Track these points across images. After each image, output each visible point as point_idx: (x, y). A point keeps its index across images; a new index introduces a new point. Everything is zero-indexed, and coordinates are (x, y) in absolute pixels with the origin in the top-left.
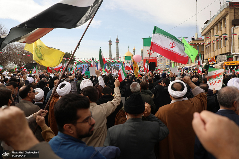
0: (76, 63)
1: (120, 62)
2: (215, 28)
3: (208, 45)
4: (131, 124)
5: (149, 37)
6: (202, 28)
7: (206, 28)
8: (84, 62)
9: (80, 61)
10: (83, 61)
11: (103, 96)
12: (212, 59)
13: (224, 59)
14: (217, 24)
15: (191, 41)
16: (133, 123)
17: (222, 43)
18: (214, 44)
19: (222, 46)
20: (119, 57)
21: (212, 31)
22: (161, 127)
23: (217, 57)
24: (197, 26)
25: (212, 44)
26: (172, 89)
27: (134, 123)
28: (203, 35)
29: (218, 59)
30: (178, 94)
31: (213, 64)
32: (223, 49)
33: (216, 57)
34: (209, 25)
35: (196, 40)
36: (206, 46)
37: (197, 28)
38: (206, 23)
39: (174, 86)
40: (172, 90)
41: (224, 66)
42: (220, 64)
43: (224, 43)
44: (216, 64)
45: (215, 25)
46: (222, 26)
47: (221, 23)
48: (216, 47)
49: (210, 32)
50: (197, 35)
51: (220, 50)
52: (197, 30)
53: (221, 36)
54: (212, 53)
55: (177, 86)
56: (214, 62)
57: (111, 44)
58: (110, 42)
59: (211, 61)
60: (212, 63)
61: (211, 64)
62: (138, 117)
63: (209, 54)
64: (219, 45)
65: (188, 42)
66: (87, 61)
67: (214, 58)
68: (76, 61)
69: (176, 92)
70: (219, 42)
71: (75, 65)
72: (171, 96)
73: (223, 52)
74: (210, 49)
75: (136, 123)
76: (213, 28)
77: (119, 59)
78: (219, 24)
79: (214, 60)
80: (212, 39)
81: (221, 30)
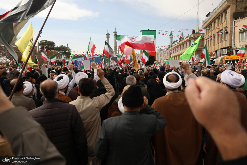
0: (72, 56)
1: (118, 56)
2: (217, 21)
3: (209, 38)
4: (128, 117)
5: (148, 30)
6: (203, 21)
7: (207, 21)
8: (81, 55)
9: (77, 55)
10: (79, 55)
11: (98, 89)
12: (213, 53)
13: (224, 53)
14: (218, 17)
15: (191, 35)
16: (129, 116)
17: (223, 37)
18: (215, 37)
19: (223, 39)
20: (117, 50)
21: (213, 24)
22: (158, 120)
23: (218, 51)
24: (198, 19)
25: (213, 38)
26: (167, 80)
27: (131, 116)
28: (204, 28)
29: (218, 54)
30: (173, 85)
31: (213, 59)
32: (224, 43)
33: (216, 51)
34: (210, 18)
35: (197, 34)
36: (206, 40)
37: (198, 20)
38: (207, 16)
39: (169, 78)
40: (167, 82)
41: (224, 61)
42: (220, 59)
43: (225, 37)
44: (216, 59)
45: (216, 18)
46: (224, 19)
47: (222, 16)
48: (216, 41)
49: (211, 25)
50: (198, 28)
51: (220, 44)
52: (198, 23)
53: (222, 30)
54: (213, 47)
55: (172, 77)
56: (214, 57)
57: (109, 37)
58: (108, 35)
59: (211, 56)
60: (212, 57)
61: (211, 59)
62: (135, 110)
63: (210, 48)
64: (220, 39)
65: (189, 35)
66: (83, 55)
67: (215, 52)
68: (72, 55)
69: (171, 83)
70: (220, 36)
71: (71, 59)
72: (166, 88)
73: (224, 46)
74: (211, 43)
75: (132, 116)
76: (214, 21)
77: (118, 53)
78: (220, 17)
79: (214, 55)
80: (213, 32)
81: (222, 23)
